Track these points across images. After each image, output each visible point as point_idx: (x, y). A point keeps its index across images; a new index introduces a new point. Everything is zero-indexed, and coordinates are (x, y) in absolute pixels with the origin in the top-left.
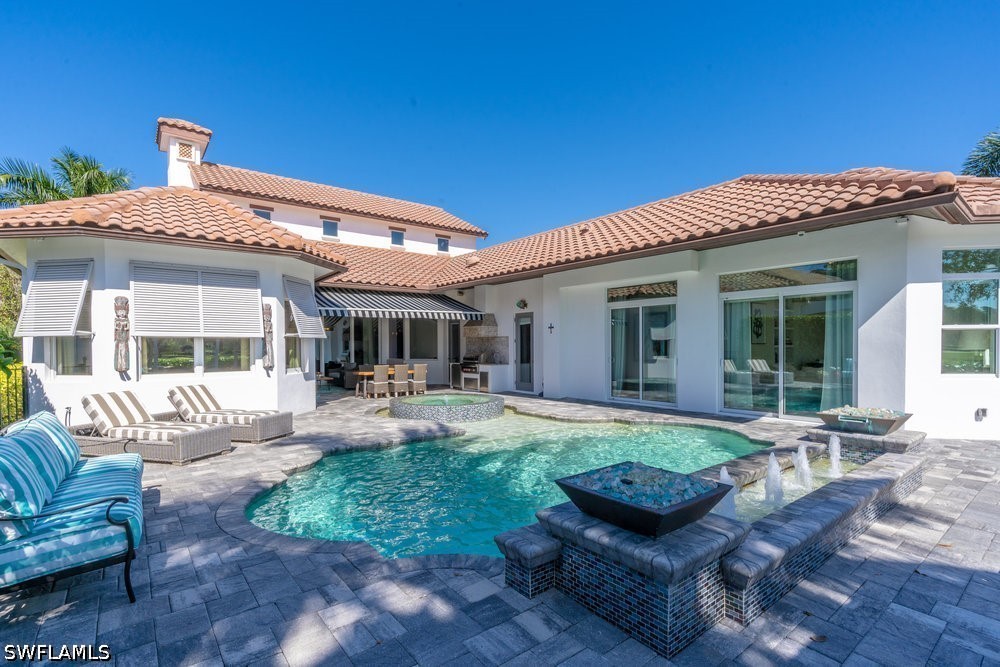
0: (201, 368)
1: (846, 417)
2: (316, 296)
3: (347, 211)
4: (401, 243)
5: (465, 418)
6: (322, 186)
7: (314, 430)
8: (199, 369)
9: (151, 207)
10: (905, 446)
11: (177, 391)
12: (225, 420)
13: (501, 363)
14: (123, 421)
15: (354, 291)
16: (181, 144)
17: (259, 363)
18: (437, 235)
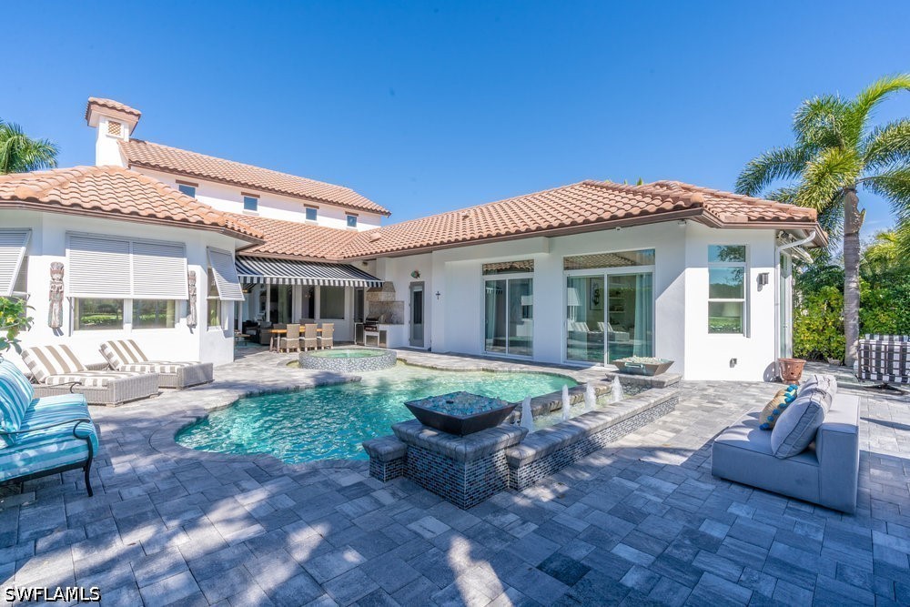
0: (130, 325)
1: (630, 364)
2: (236, 264)
3: (266, 189)
4: (314, 218)
5: (363, 368)
6: (243, 165)
7: (231, 378)
8: (128, 326)
9: (87, 185)
10: (664, 383)
11: (108, 344)
12: (152, 370)
13: (397, 323)
14: (59, 370)
15: (270, 260)
16: (110, 122)
17: (183, 321)
18: (346, 213)
